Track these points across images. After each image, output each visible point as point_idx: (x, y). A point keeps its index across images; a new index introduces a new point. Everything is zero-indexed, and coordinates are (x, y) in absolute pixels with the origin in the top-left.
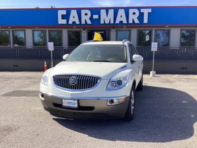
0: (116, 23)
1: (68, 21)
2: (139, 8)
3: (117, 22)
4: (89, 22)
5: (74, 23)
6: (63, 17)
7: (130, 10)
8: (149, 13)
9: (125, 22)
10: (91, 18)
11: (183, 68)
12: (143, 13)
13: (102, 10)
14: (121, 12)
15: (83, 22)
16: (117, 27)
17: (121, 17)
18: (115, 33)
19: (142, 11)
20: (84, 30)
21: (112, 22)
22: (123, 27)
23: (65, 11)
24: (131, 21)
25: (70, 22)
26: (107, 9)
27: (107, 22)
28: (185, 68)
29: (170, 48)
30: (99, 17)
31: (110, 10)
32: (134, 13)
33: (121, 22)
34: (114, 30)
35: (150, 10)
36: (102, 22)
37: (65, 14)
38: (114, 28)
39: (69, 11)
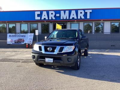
1: (41, 18)
2: (84, 10)
3: (71, 18)
4: (54, 18)
5: (45, 19)
6: (38, 15)
7: (79, 11)
9: (76, 18)
10: (55, 16)
11: (112, 46)
12: (87, 13)
13: (61, 11)
14: (73, 12)
15: (50, 18)
16: (71, 21)
17: (73, 15)
18: (70, 25)
19: (86, 11)
20: (51, 23)
21: (68, 18)
22: (74, 21)
23: (40, 12)
24: (79, 18)
25: (43, 19)
26: (65, 11)
27: (65, 18)
28: (114, 46)
29: (105, 33)
30: (60, 15)
32: (81, 13)
34: (69, 23)
35: (91, 11)
36: (62, 18)
38: (69, 22)
39: (42, 12)
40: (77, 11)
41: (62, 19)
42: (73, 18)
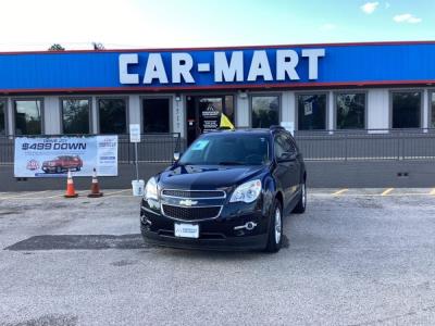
0: (249, 79)
1: (141, 78)
2: (298, 48)
3: (252, 77)
4: (189, 79)
5: (156, 81)
6: (131, 68)
7: (278, 52)
8: (319, 58)
9: (268, 77)
10: (194, 71)
11: (400, 175)
12: (307, 58)
13: (217, 54)
14: (260, 58)
15: (176, 79)
16: (250, 90)
17: (260, 68)
18: (247, 101)
19: (305, 53)
20: (178, 96)
21: (240, 78)
22: (264, 89)
23: (136, 56)
24: (281, 76)
25: (147, 80)
26: (229, 51)
27: (229, 78)
28: (406, 175)
29: (370, 132)
30: (212, 68)
31: (234, 53)
32: (288, 59)
34: (245, 95)
35: (322, 52)
36: (218, 78)
37: (136, 61)
38: (243, 90)
39: (143, 55)
40: (271, 52)
41: (221, 80)
42: (260, 78)
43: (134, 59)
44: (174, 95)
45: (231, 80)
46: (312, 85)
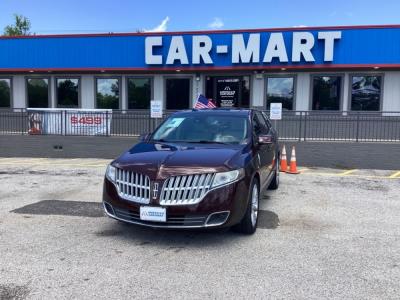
1: (164, 59)
2: (314, 31)
3: (268, 59)
4: (208, 60)
5: (177, 61)
6: (156, 50)
7: (295, 35)
8: (336, 41)
9: (284, 58)
10: (212, 53)
12: (322, 42)
13: (235, 37)
14: (277, 39)
16: (267, 71)
17: (276, 49)
18: (262, 82)
19: (321, 35)
20: (198, 76)
21: (256, 59)
22: (279, 70)
23: (160, 38)
24: (296, 58)
25: (170, 61)
26: (246, 34)
27: (246, 60)
30: (230, 49)
31: (251, 36)
32: (304, 41)
33: (276, 59)
34: (260, 76)
35: (338, 35)
36: (235, 60)
37: (160, 43)
38: (259, 71)
39: (167, 38)
40: (288, 33)
41: (237, 61)
43: (158, 41)
44: (194, 75)
45: (248, 61)
46: (328, 67)
